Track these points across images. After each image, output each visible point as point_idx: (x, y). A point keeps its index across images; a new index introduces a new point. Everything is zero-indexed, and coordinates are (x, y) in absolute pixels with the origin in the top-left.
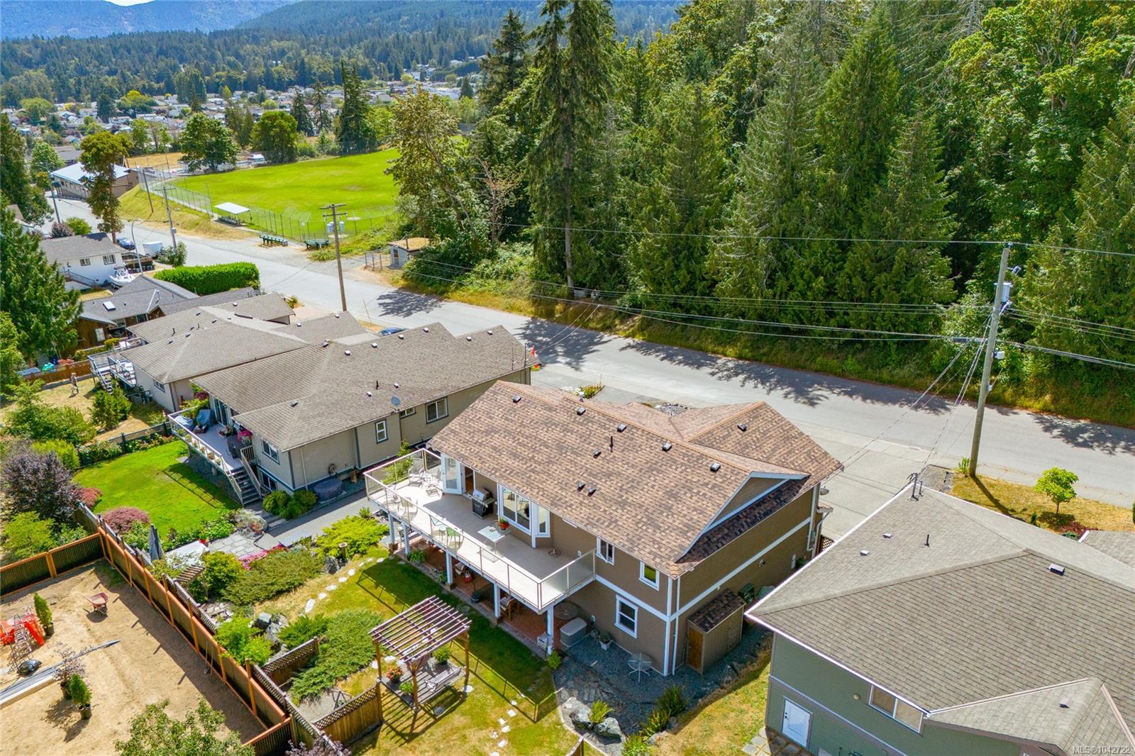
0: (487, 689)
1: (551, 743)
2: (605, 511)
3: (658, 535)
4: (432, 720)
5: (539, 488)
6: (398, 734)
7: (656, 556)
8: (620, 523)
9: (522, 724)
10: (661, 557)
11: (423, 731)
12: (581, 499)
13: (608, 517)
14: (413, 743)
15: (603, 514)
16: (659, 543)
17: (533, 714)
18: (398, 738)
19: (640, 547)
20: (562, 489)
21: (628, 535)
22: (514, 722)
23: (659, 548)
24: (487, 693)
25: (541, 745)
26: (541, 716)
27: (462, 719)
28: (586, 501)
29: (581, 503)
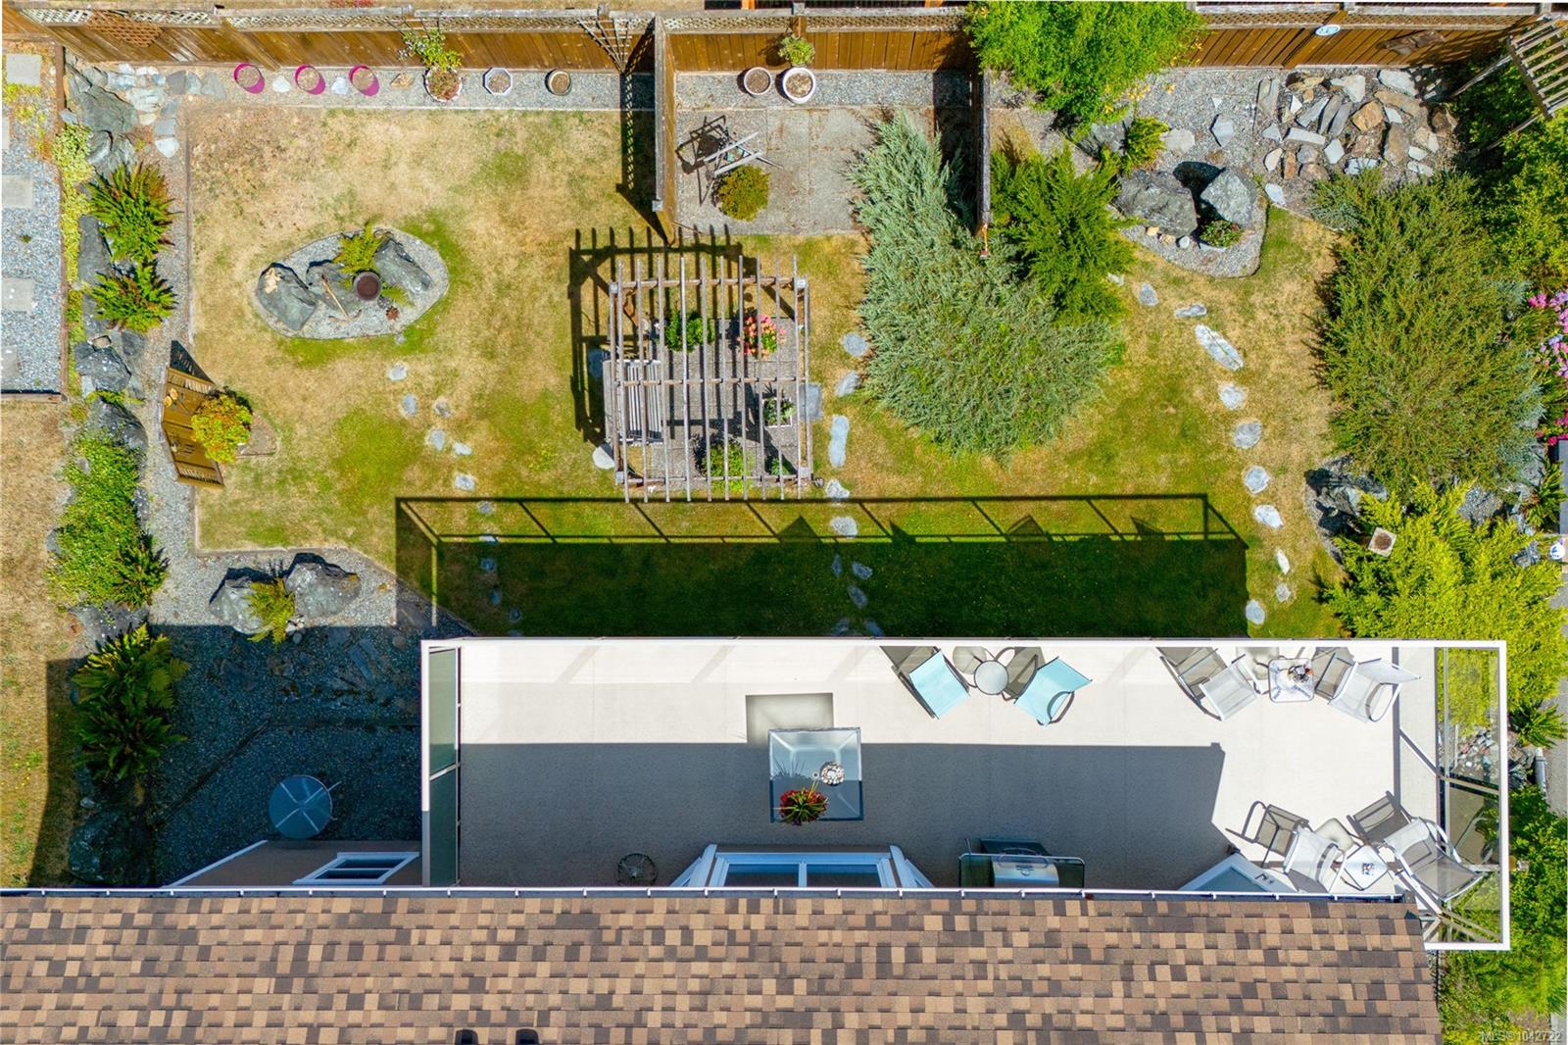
0: (567, 491)
1: (327, 486)
2: (356, 1002)
3: (88, 1018)
4: (588, 330)
5: (701, 954)
6: (611, 251)
7: (57, 933)
8: (263, 985)
9: (415, 473)
10: (35, 937)
11: (574, 296)
12: (490, 1002)
13: (325, 985)
14: (563, 260)
15: (353, 985)
16: (70, 986)
17: (425, 517)
18: (603, 242)
19: (129, 936)
20: (604, 1002)
21: (204, 954)
22: (439, 466)
23: (56, 968)
24: (559, 481)
25: (338, 463)
26: (404, 525)
27: (538, 387)
28: (461, 1002)
29: (477, 986)
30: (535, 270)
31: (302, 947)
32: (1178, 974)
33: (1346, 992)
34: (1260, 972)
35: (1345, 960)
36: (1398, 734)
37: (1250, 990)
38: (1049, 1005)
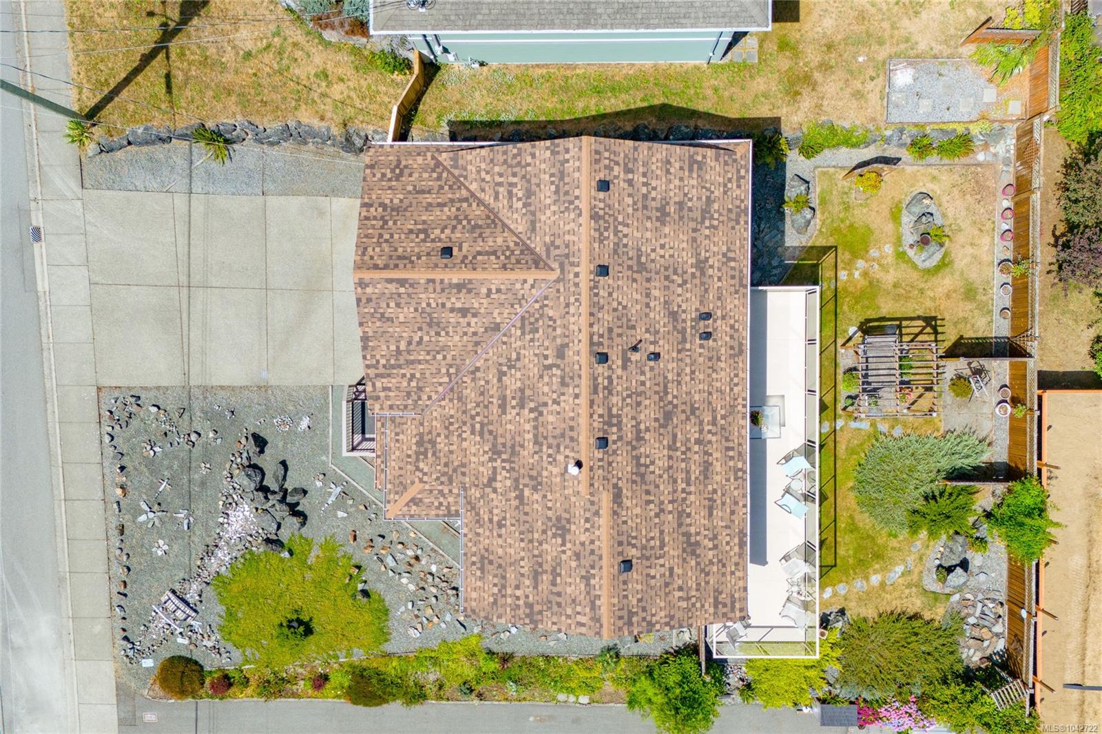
0: (840, 317)
3: (717, 193)
7: (740, 178)
8: (724, 249)
9: (847, 256)
10: (738, 171)
11: (919, 318)
12: (719, 322)
13: (724, 268)
14: (933, 314)
15: (724, 278)
16: (725, 185)
18: (940, 329)
20: (719, 359)
22: (850, 265)
24: (844, 313)
25: (851, 225)
26: (825, 250)
27: (882, 305)
28: (719, 313)
29: (723, 318)
30: (929, 304)
31: (734, 260)
32: (728, 543)
33: (724, 596)
34: (729, 569)
35: (732, 596)
36: (772, 627)
37: (724, 565)
38: (719, 502)
